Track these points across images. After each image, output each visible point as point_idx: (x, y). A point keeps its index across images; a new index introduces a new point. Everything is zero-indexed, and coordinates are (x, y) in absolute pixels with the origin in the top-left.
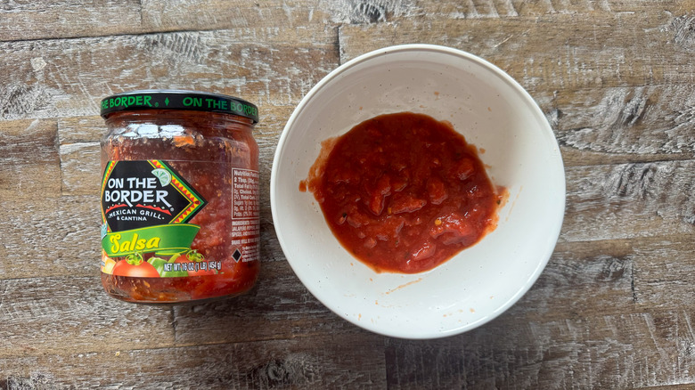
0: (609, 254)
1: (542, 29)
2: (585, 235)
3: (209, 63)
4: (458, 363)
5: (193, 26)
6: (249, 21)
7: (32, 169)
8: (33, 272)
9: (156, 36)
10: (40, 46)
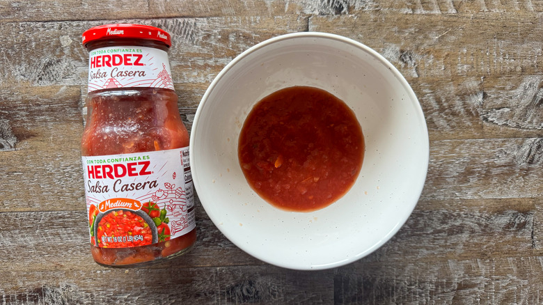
0: (515, 210)
1: (476, 25)
2: (497, 193)
3: (203, 45)
4: (390, 289)
5: (191, 13)
6: (236, 10)
7: (61, 126)
8: (62, 207)
9: (160, 20)
10: (67, 26)
